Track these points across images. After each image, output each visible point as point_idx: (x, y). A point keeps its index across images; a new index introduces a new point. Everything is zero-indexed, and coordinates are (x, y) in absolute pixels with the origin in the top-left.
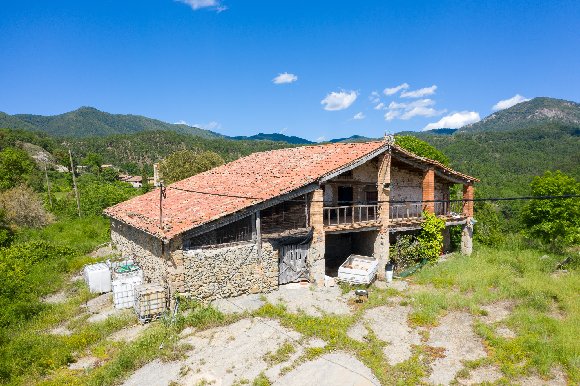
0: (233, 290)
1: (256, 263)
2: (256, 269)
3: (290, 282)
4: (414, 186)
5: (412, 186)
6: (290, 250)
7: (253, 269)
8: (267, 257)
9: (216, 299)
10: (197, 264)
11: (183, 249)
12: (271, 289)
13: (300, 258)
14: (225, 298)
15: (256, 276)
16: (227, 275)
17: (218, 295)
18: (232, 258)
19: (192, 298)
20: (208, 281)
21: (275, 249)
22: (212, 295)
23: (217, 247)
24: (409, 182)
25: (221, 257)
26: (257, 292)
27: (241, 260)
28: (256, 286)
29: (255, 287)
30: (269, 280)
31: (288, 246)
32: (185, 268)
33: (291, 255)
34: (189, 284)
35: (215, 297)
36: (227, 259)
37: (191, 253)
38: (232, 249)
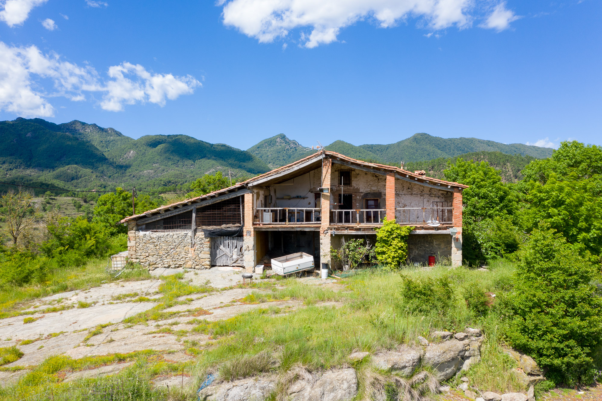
0: (171, 263)
1: (190, 246)
2: (190, 250)
3: (226, 266)
4: (415, 194)
5: (412, 194)
6: (226, 240)
7: (187, 250)
8: (199, 243)
9: (158, 267)
10: (144, 241)
11: (136, 230)
12: (203, 267)
13: (236, 248)
14: (165, 267)
15: (190, 255)
16: (167, 252)
17: (160, 265)
18: (170, 240)
19: (141, 263)
20: (152, 254)
21: (206, 237)
22: (155, 264)
23: (162, 232)
24: (409, 190)
25: (162, 239)
26: (190, 267)
27: (177, 242)
28: (190, 263)
29: (188, 264)
30: (201, 260)
31: (225, 237)
32: (136, 243)
33: (227, 244)
34: (139, 254)
35: (158, 266)
36: (167, 240)
37: (141, 233)
38: (171, 234)
